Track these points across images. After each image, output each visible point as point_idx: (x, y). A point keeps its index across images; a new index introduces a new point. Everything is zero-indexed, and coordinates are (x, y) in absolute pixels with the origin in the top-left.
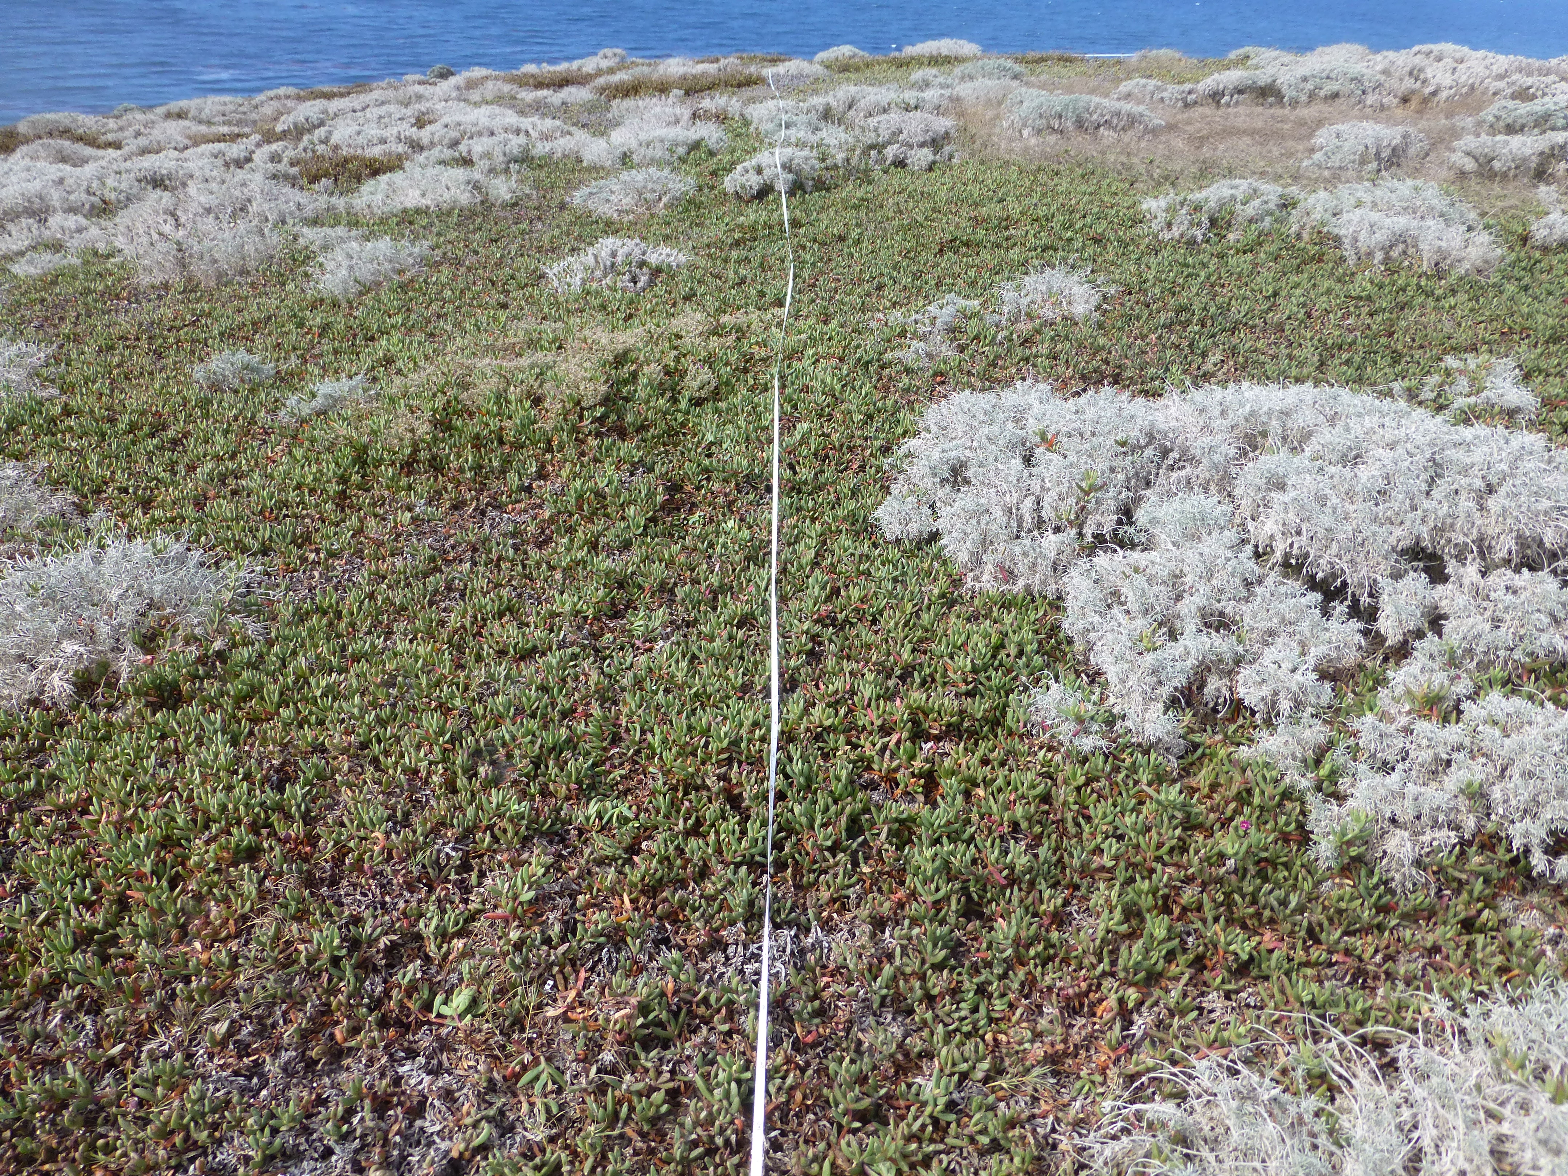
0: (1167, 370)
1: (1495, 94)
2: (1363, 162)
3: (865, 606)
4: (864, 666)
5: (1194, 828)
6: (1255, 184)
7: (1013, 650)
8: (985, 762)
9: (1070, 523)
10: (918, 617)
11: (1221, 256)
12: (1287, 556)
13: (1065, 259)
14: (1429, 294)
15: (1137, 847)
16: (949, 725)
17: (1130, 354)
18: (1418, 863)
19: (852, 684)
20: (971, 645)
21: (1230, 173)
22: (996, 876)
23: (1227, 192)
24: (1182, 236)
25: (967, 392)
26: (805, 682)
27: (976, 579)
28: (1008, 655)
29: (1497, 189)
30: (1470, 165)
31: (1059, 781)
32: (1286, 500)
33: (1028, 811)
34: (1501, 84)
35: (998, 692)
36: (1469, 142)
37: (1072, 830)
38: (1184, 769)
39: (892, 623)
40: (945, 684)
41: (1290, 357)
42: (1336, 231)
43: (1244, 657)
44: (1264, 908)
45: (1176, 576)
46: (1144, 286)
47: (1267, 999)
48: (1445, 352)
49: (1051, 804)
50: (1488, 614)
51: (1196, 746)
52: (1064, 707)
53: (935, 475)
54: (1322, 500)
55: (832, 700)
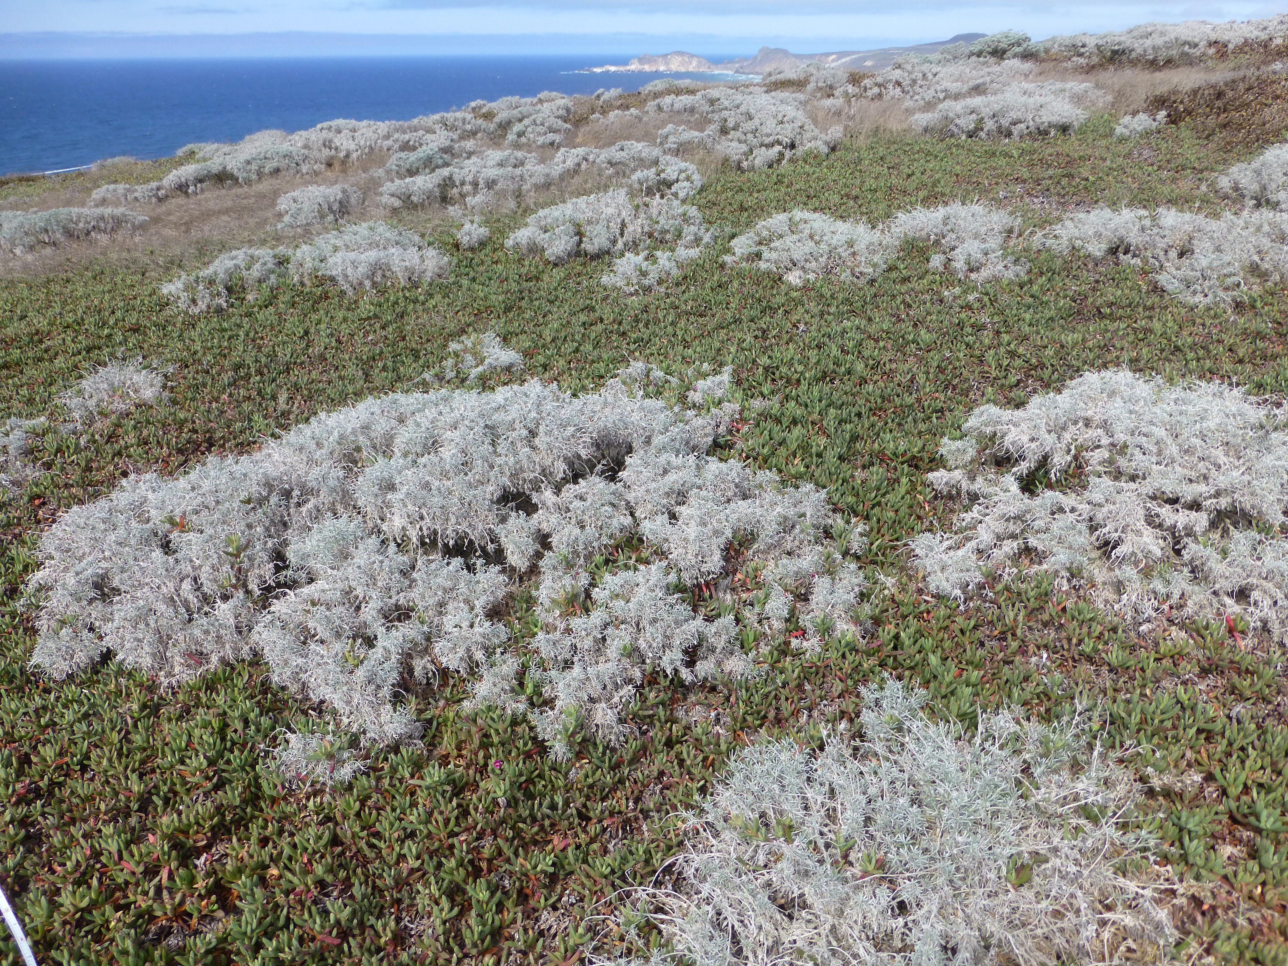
0: (250, 420)
1: (388, 150)
2: (322, 217)
3: (67, 759)
4: (97, 819)
5: (462, 790)
6: (249, 252)
7: (239, 725)
8: (264, 842)
9: (234, 587)
10: (129, 741)
11: (249, 315)
12: (422, 539)
13: (112, 355)
14: (415, 301)
15: (429, 835)
16: (212, 828)
17: (212, 417)
18: (621, 721)
19: (92, 847)
20: (196, 741)
21: (223, 247)
22: (329, 940)
23: (230, 264)
24: (209, 307)
25: (75, 508)
26: (35, 873)
27: (169, 674)
28: (236, 731)
29: (423, 216)
30: (397, 203)
31: (339, 818)
32: (401, 497)
33: (327, 863)
34: (389, 142)
35: (243, 769)
36: (389, 187)
37: (370, 854)
38: (429, 745)
39: (105, 762)
40: (188, 790)
41: (341, 378)
42: (329, 273)
43: (430, 633)
44: (543, 820)
45: (347, 593)
46: (196, 357)
47: (582, 891)
48: (446, 340)
49: (342, 844)
50: (573, 521)
51: (430, 721)
52: (311, 753)
53: (79, 600)
54: (427, 486)
55: (77, 875)
